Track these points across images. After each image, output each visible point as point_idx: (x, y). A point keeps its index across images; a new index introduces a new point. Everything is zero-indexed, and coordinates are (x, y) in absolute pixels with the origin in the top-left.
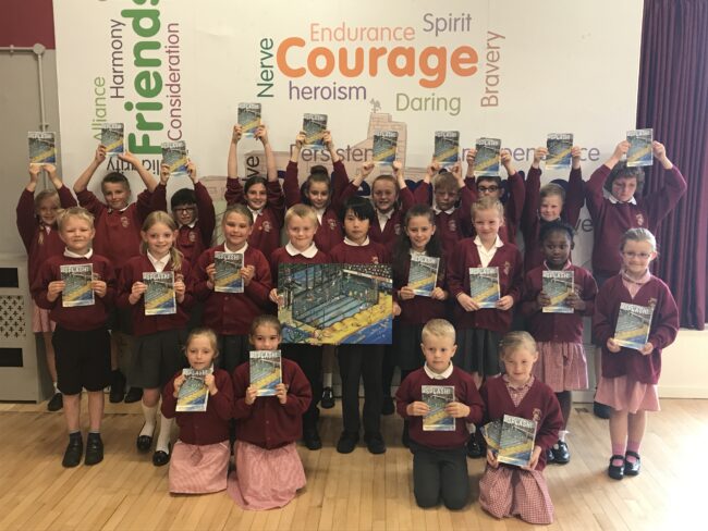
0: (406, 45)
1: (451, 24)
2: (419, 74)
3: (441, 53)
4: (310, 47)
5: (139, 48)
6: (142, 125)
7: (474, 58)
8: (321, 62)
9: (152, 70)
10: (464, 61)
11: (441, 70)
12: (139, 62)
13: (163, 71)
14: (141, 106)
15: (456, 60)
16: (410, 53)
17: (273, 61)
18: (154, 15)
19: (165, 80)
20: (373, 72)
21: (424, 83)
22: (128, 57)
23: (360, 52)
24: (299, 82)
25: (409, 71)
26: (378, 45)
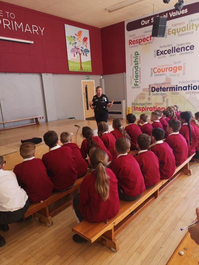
0: (171, 67)
1: (178, 63)
2: (173, 71)
3: (176, 67)
4: (157, 68)
5: (136, 71)
6: (136, 82)
7: (181, 67)
8: (159, 71)
9: (137, 74)
10: (180, 68)
11: (176, 70)
12: (136, 73)
13: (139, 74)
14: (136, 79)
15: (179, 68)
16: (172, 68)
17: (152, 71)
18: (138, 67)
19: (139, 75)
20: (166, 71)
21: (174, 72)
22: (134, 73)
23: (164, 69)
24: (156, 74)
25: (172, 70)
26: (167, 67)
